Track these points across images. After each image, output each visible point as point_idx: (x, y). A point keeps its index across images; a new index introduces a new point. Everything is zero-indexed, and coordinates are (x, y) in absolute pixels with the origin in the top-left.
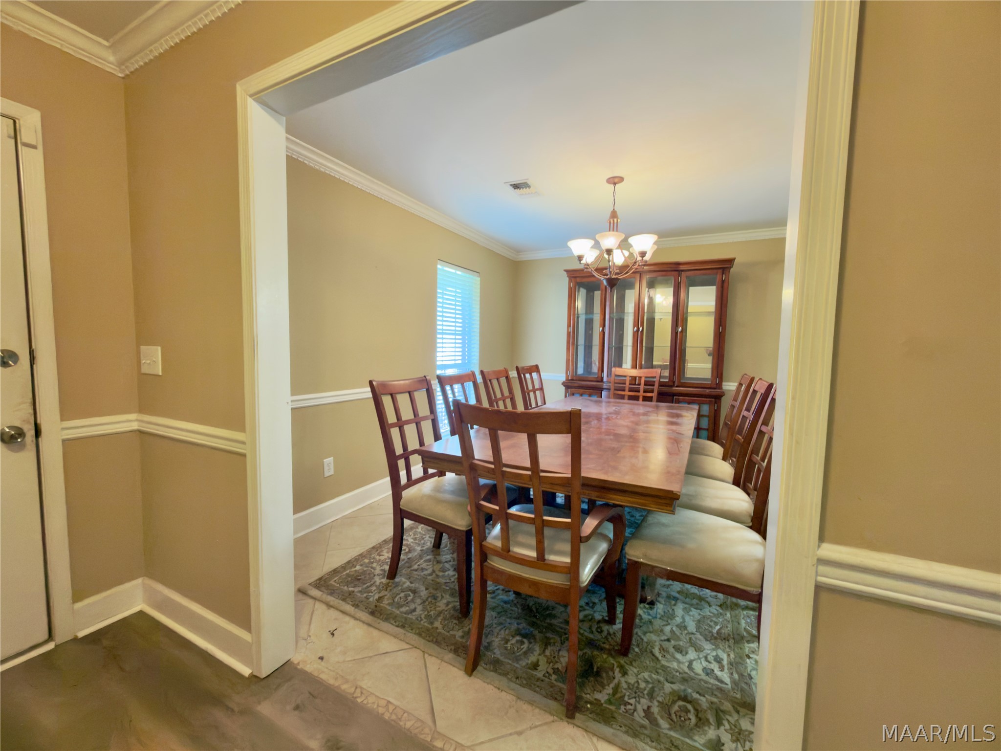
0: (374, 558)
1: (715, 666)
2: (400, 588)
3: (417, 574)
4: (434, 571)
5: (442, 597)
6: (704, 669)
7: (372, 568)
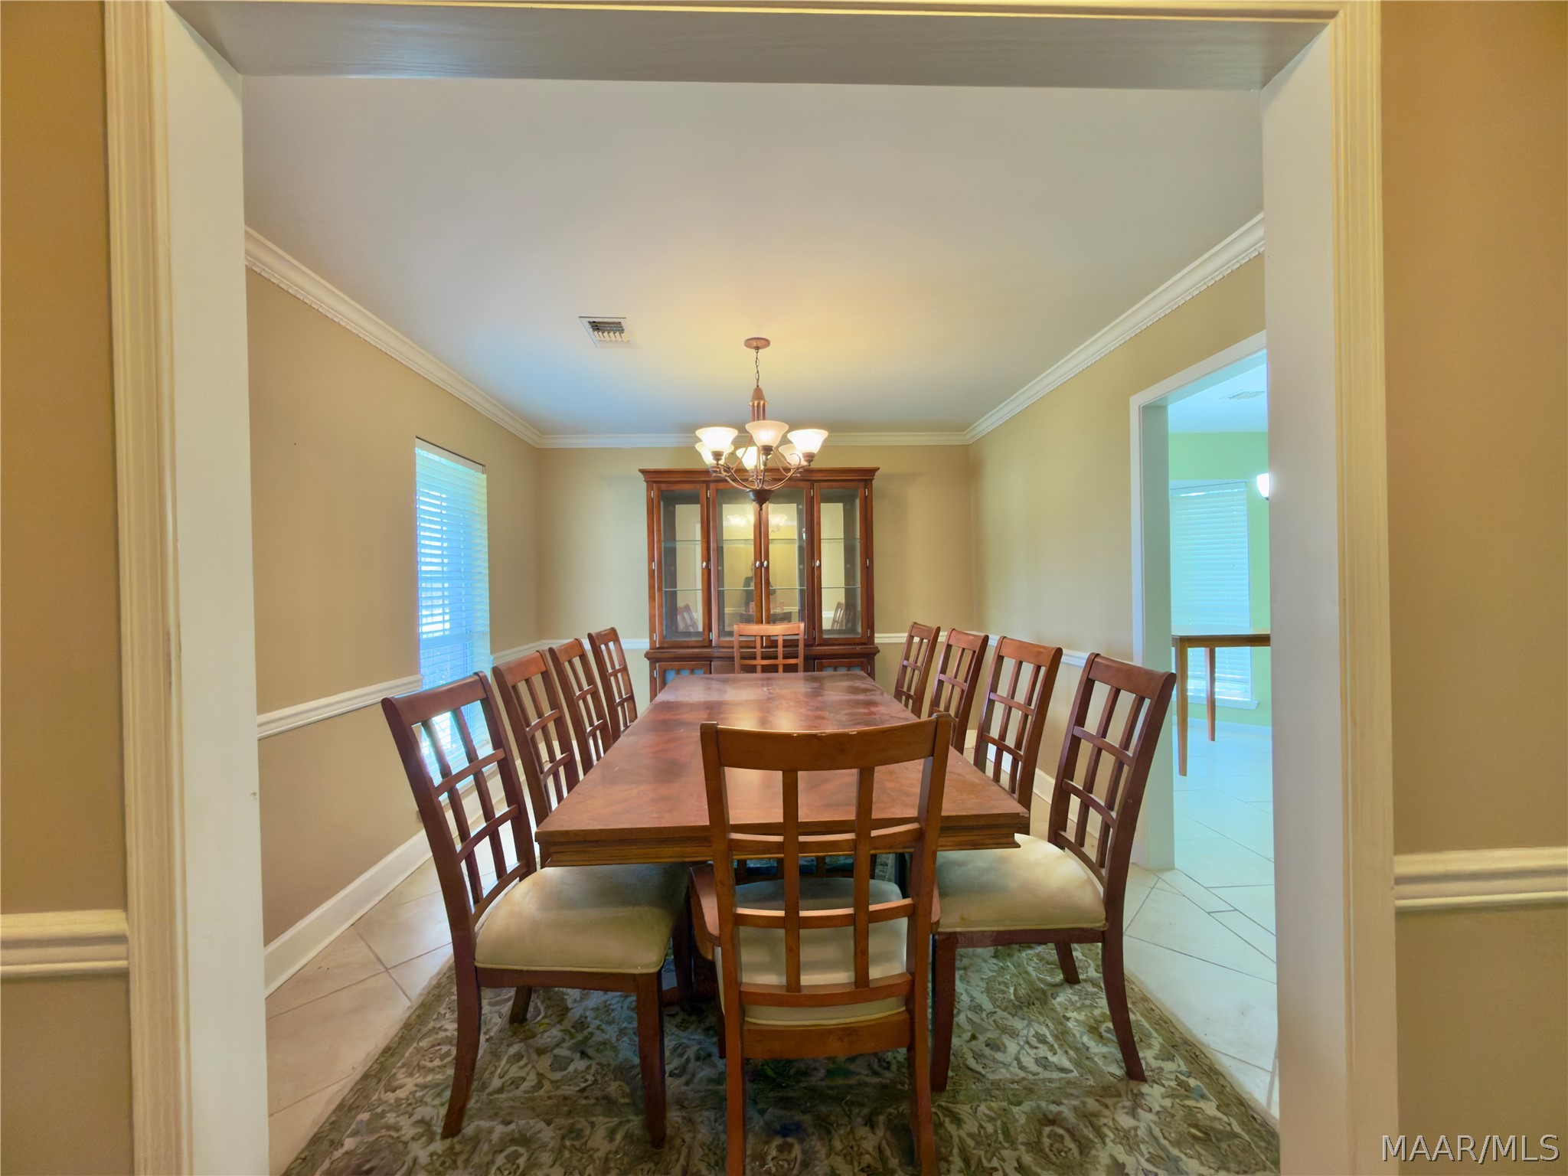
0: (381, 1102)
1: (1043, 1051)
2: (486, 1147)
3: (507, 1100)
4: (541, 1076)
5: (593, 1124)
6: (1037, 1061)
7: (389, 1128)
